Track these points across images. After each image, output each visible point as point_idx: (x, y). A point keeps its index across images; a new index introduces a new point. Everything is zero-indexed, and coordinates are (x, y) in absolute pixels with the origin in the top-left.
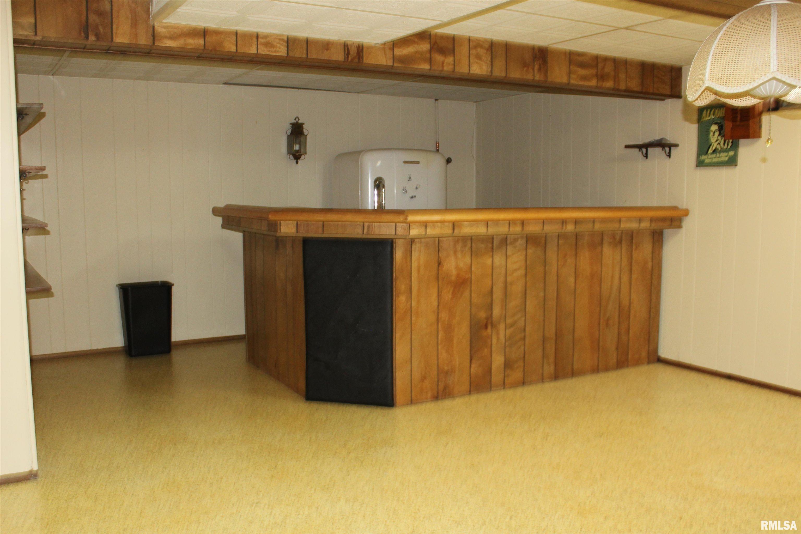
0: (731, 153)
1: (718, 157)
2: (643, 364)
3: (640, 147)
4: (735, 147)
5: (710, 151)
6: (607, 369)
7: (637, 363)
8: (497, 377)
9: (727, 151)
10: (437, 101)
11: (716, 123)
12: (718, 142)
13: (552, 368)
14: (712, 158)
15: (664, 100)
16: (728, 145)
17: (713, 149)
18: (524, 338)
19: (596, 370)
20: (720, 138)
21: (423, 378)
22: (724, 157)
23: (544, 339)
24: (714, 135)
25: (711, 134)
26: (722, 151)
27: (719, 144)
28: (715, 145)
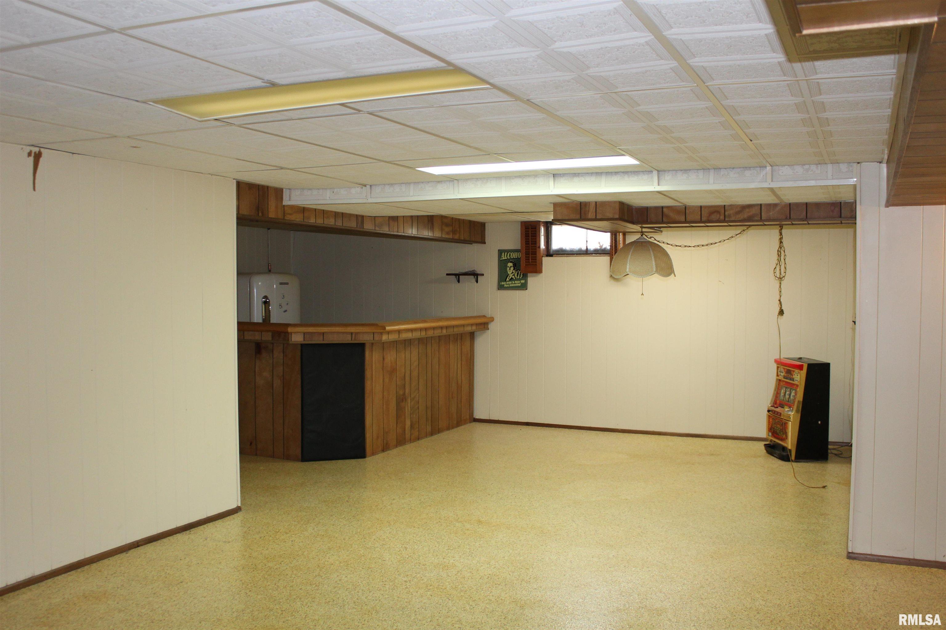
0: (523, 281)
1: (513, 284)
2: (467, 423)
3: (455, 275)
4: (525, 276)
5: (507, 280)
6: (453, 428)
7: (465, 423)
8: (408, 436)
9: (520, 280)
10: (269, 230)
11: (511, 262)
12: (513, 274)
13: (430, 428)
14: (509, 284)
15: (472, 244)
16: (520, 277)
17: (510, 278)
18: (418, 408)
19: (448, 428)
20: (514, 271)
21: (378, 437)
22: (518, 283)
23: (427, 407)
24: (510, 269)
25: (508, 269)
26: (516, 280)
27: (514, 275)
28: (511, 276)
